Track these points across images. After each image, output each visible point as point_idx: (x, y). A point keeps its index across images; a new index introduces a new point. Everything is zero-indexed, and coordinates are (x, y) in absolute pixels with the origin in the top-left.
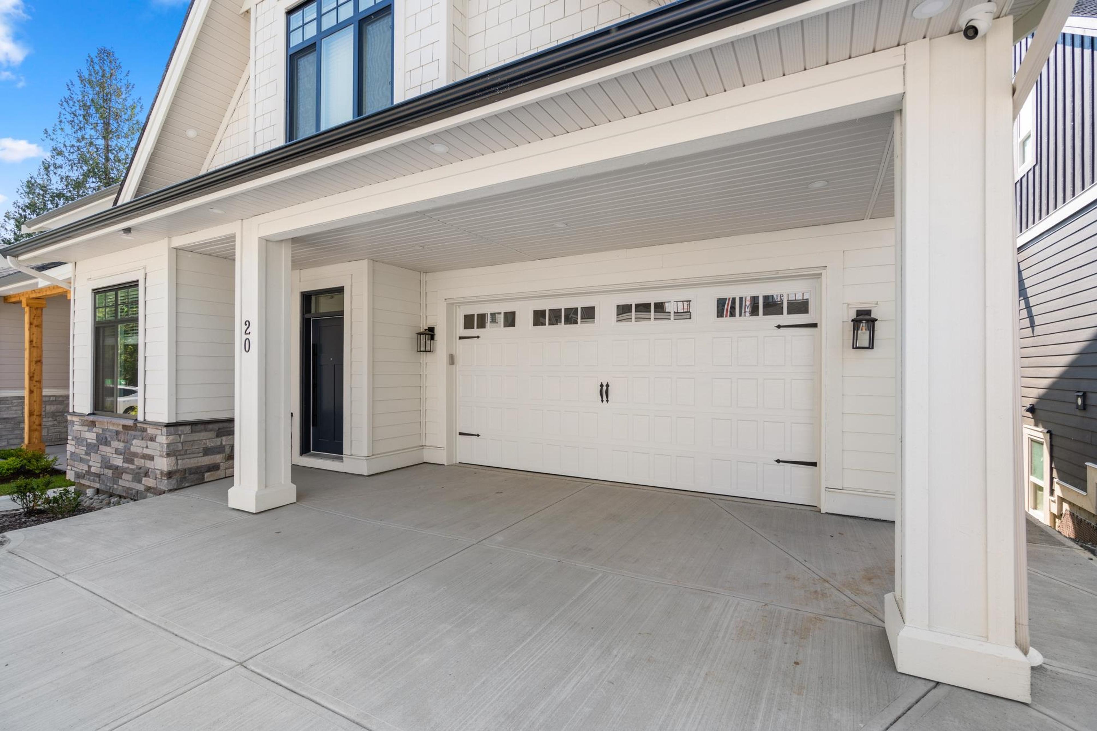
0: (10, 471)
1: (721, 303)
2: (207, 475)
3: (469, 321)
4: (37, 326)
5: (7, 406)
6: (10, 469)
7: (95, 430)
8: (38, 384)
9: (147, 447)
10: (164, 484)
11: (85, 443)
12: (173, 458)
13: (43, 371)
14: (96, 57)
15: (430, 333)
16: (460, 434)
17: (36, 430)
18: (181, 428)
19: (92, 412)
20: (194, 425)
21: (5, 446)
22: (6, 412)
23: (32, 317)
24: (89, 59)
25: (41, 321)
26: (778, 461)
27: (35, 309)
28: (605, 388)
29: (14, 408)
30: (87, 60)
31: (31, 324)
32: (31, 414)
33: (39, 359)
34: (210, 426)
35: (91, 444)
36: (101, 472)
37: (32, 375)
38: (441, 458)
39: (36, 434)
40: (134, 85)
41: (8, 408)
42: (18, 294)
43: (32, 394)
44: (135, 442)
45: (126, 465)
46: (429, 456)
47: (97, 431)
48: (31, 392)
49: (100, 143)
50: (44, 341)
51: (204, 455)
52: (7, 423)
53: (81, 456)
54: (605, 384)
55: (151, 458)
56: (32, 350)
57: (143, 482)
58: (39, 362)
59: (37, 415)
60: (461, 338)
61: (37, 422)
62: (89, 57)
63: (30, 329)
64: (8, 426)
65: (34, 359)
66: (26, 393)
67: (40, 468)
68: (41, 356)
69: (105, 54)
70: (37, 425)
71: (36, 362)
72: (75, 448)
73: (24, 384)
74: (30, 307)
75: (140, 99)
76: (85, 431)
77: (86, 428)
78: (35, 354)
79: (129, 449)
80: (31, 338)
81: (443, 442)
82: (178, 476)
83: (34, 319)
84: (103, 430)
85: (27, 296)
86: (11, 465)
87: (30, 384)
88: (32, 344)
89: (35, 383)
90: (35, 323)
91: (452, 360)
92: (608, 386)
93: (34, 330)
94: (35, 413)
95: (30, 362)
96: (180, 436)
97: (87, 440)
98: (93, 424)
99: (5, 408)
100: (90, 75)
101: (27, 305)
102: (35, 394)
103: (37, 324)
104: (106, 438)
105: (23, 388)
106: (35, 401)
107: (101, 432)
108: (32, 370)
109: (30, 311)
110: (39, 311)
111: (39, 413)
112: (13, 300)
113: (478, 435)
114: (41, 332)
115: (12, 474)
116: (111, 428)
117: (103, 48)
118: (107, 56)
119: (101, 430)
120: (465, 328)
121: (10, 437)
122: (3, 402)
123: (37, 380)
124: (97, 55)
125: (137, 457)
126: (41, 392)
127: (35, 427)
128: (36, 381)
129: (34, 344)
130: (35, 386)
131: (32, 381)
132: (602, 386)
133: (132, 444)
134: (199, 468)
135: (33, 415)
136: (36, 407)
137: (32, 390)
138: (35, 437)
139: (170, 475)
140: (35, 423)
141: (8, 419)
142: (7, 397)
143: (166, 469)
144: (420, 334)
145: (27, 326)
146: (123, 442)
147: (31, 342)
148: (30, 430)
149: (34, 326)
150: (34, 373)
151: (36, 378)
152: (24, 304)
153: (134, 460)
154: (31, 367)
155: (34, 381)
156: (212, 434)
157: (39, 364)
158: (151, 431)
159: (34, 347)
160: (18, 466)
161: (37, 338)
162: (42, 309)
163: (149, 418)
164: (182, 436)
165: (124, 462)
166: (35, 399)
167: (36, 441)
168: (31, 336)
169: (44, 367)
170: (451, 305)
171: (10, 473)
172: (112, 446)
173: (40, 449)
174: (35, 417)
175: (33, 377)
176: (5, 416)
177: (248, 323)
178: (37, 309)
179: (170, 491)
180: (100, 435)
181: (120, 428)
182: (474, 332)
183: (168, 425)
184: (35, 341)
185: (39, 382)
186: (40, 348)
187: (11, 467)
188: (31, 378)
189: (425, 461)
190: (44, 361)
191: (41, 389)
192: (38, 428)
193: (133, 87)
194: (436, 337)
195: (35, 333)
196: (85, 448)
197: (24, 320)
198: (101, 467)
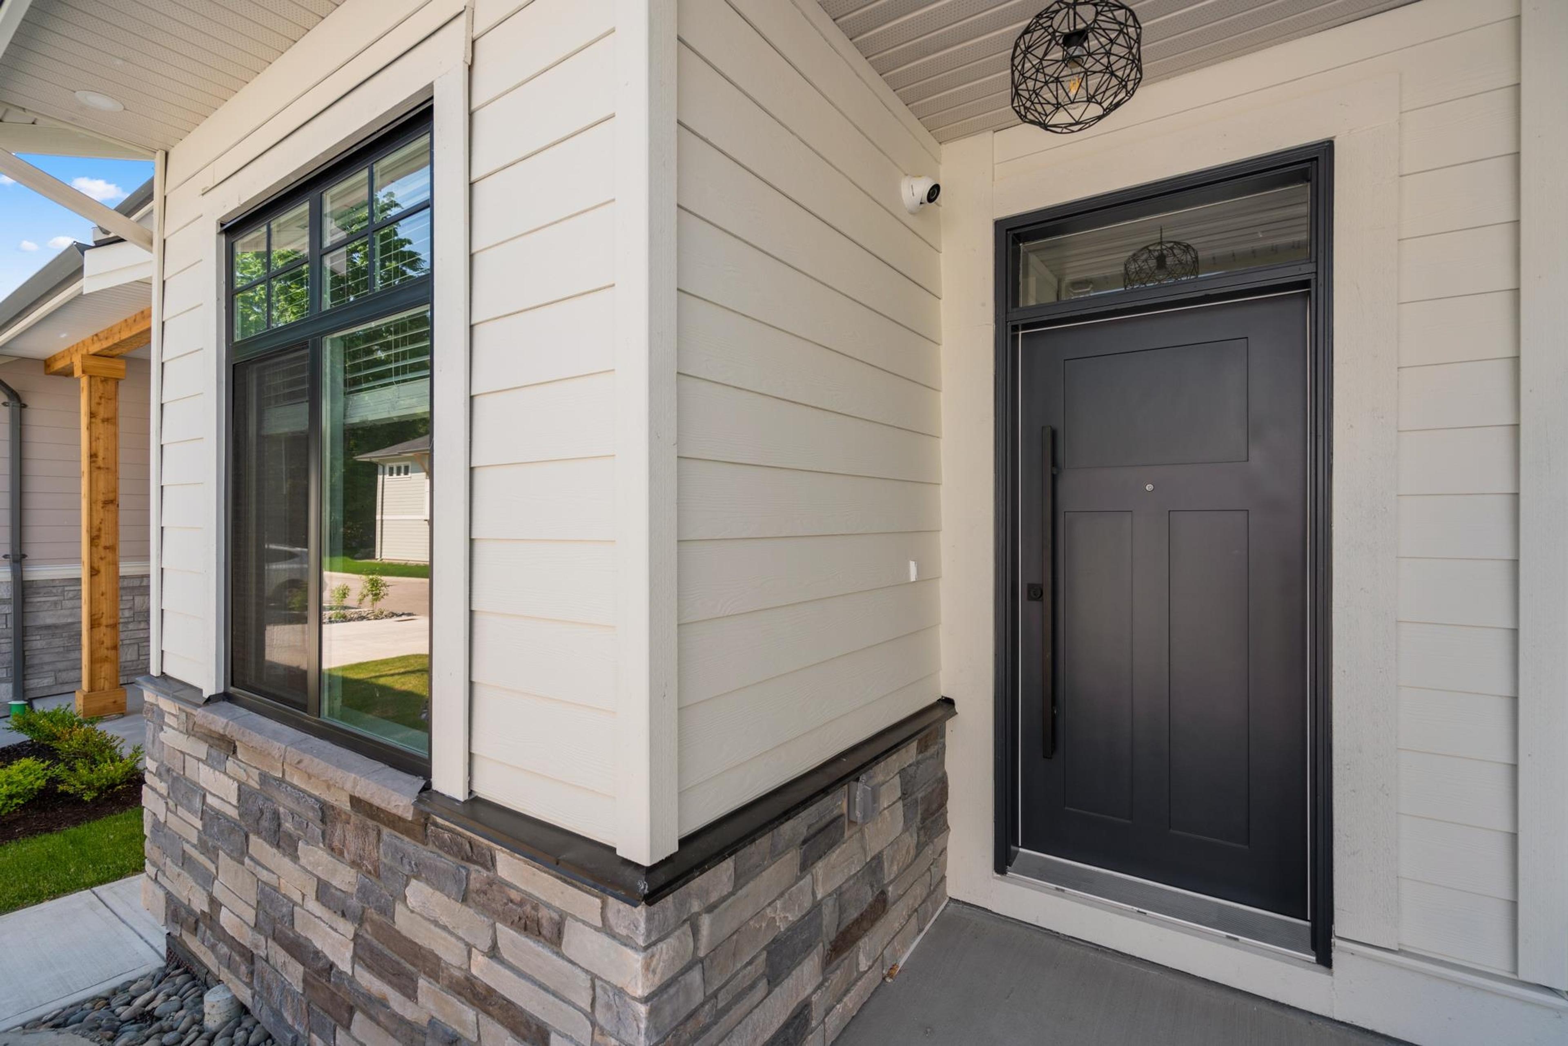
0: (15, 801)
4: (106, 420)
5: (55, 598)
6: (18, 795)
7: (232, 767)
8: (109, 556)
11: (199, 802)
13: (121, 522)
17: (106, 659)
19: (222, 690)
21: (49, 687)
22: (51, 613)
23: (96, 400)
25: (116, 409)
27: (102, 381)
29: (68, 604)
31: (92, 415)
32: (94, 624)
33: (111, 496)
35: (218, 815)
36: (257, 947)
37: (95, 533)
39: (106, 670)
41: (55, 603)
42: (69, 350)
43: (96, 578)
45: (371, 981)
47: (243, 776)
48: (94, 572)
50: (121, 459)
52: (53, 636)
53: (187, 847)
56: (94, 475)
58: (111, 502)
59: (107, 626)
61: (108, 642)
63: (90, 427)
64: (57, 642)
65: (101, 498)
66: (84, 573)
67: (97, 784)
68: (115, 491)
70: (108, 649)
71: (106, 503)
72: (168, 809)
73: (80, 553)
74: (91, 377)
76: (199, 760)
77: (203, 752)
78: (102, 485)
79: (386, 912)
80: (94, 451)
83: (99, 404)
84: (264, 778)
85: (84, 352)
86: (20, 783)
87: (91, 554)
88: (94, 462)
89: (102, 552)
90: (102, 413)
93: (101, 429)
94: (104, 621)
95: (91, 503)
97: (204, 796)
98: (228, 741)
99: (49, 604)
101: (84, 372)
102: (103, 578)
103: (106, 416)
104: (276, 816)
105: (78, 559)
106: (103, 594)
107: (254, 784)
108: (96, 522)
109: (90, 386)
110: (111, 386)
111: (111, 622)
112: (59, 365)
114: (116, 435)
115: (23, 807)
116: (296, 781)
119: (255, 774)
121: (60, 666)
122: (45, 590)
123: (108, 544)
126: (117, 569)
127: (103, 652)
128: (106, 548)
129: (100, 462)
130: (102, 559)
131: (97, 546)
135: (99, 625)
136: (105, 607)
137: (96, 566)
138: (103, 674)
140: (103, 643)
141: (56, 627)
142: (53, 580)
145: (84, 420)
146: (357, 865)
147: (93, 456)
148: (92, 661)
149: (98, 421)
150: (100, 530)
151: (104, 541)
152: (78, 372)
153: (409, 977)
154: (94, 514)
155: (100, 548)
157: (111, 507)
159: (99, 468)
160: (41, 783)
161: (106, 449)
162: (117, 381)
164: (706, 921)
165: (358, 958)
166: (103, 588)
167: (107, 686)
168: (94, 444)
169: (122, 514)
171: (17, 805)
172: (303, 861)
173: (115, 702)
174: (103, 629)
175: (98, 537)
176: (49, 621)
178: (105, 380)
180: (252, 793)
181: (343, 804)
184: (101, 455)
185: (112, 548)
186: (112, 470)
187: (19, 789)
188: (94, 540)
190: (122, 500)
191: (115, 564)
192: (111, 654)
195: (102, 437)
196: (199, 824)
197: (78, 409)
198: (260, 929)
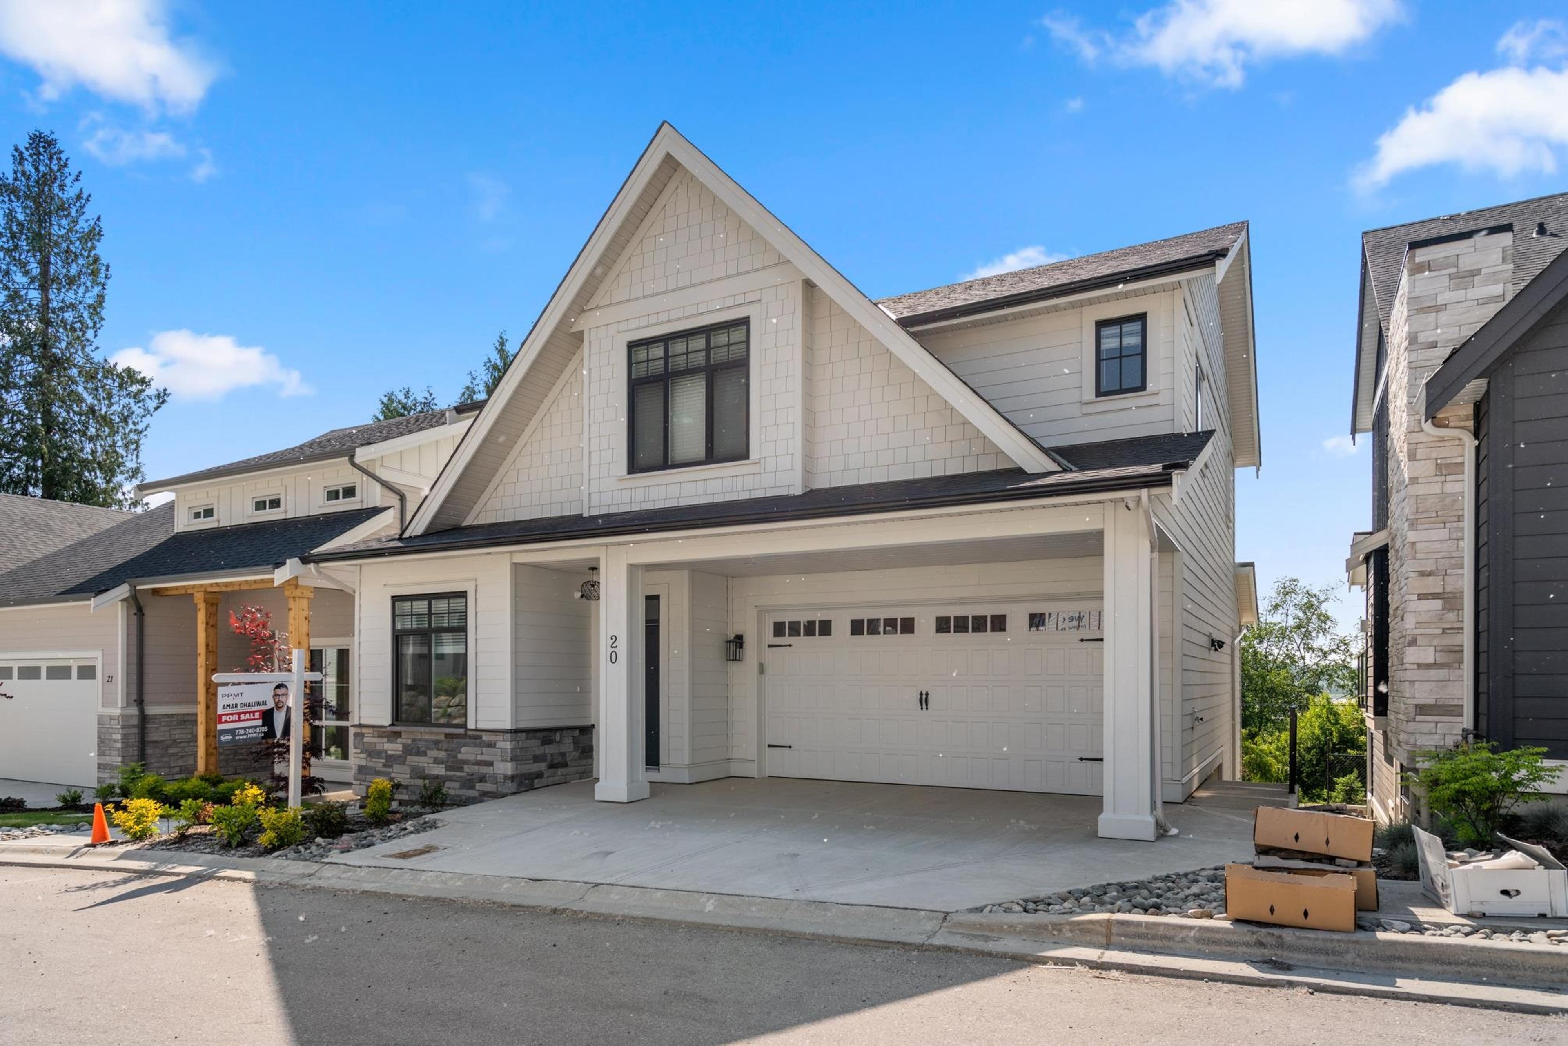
1: (1032, 617)
2: (536, 781)
3: (779, 629)
4: (212, 626)
5: (157, 725)
7: (399, 740)
9: (482, 754)
10: (511, 786)
11: (384, 754)
12: (514, 763)
14: (27, 149)
15: (739, 640)
16: (770, 746)
18: (519, 735)
19: (392, 723)
20: (529, 732)
22: (155, 734)
23: (208, 614)
24: (17, 154)
26: (1082, 759)
28: (924, 696)
29: (163, 729)
30: (14, 156)
34: (538, 734)
35: (392, 755)
36: (411, 783)
38: (751, 770)
40: (90, 196)
41: (157, 728)
44: (463, 750)
45: (450, 773)
46: (736, 769)
47: (404, 742)
49: (34, 295)
51: (535, 762)
52: (156, 747)
54: (924, 693)
55: (491, 764)
57: (477, 788)
60: (770, 646)
62: (16, 149)
63: (206, 630)
66: (200, 709)
69: (41, 144)
70: (213, 748)
75: (99, 219)
76: (383, 743)
77: (385, 740)
79: (456, 757)
81: (752, 754)
82: (517, 780)
84: (414, 740)
89: (210, 696)
90: (211, 623)
91: (762, 669)
92: (927, 694)
93: (210, 630)
96: (518, 741)
97: (386, 752)
98: (398, 734)
99: (154, 729)
100: (16, 179)
101: (202, 601)
103: (214, 623)
104: (418, 748)
106: (211, 719)
107: (410, 742)
109: (205, 608)
110: (215, 607)
111: (214, 734)
113: (790, 747)
114: (217, 633)
116: (427, 737)
117: (38, 134)
118: (44, 147)
119: (410, 740)
120: (775, 635)
122: (153, 721)
124: (28, 146)
125: (468, 764)
127: (211, 750)
129: (210, 649)
131: (209, 693)
132: (921, 694)
133: (460, 752)
134: (530, 774)
137: (208, 704)
139: (513, 778)
141: (156, 742)
142: (157, 715)
143: (509, 773)
144: (730, 642)
146: (446, 750)
147: (207, 645)
148: (207, 754)
149: (209, 626)
151: (211, 691)
152: (199, 599)
153: (462, 768)
156: (538, 742)
158: (485, 737)
159: (209, 652)
161: (214, 641)
162: (217, 604)
163: (481, 726)
165: (446, 770)
168: (208, 639)
170: (761, 612)
172: (429, 755)
174: (211, 738)
176: (155, 739)
177: (614, 638)
178: (212, 604)
179: (514, 793)
180: (409, 745)
181: (442, 737)
182: (786, 640)
183: (510, 731)
184: (211, 645)
188: (207, 690)
189: (732, 775)
193: (88, 200)
194: (745, 646)
195: (211, 635)
196: (383, 761)
197: (196, 619)
198: (411, 778)
